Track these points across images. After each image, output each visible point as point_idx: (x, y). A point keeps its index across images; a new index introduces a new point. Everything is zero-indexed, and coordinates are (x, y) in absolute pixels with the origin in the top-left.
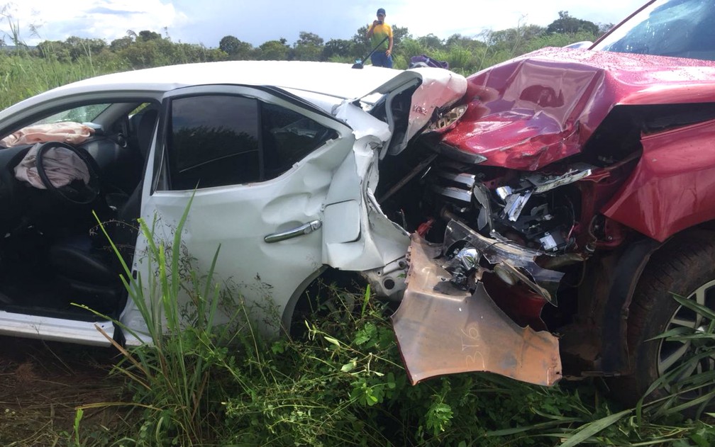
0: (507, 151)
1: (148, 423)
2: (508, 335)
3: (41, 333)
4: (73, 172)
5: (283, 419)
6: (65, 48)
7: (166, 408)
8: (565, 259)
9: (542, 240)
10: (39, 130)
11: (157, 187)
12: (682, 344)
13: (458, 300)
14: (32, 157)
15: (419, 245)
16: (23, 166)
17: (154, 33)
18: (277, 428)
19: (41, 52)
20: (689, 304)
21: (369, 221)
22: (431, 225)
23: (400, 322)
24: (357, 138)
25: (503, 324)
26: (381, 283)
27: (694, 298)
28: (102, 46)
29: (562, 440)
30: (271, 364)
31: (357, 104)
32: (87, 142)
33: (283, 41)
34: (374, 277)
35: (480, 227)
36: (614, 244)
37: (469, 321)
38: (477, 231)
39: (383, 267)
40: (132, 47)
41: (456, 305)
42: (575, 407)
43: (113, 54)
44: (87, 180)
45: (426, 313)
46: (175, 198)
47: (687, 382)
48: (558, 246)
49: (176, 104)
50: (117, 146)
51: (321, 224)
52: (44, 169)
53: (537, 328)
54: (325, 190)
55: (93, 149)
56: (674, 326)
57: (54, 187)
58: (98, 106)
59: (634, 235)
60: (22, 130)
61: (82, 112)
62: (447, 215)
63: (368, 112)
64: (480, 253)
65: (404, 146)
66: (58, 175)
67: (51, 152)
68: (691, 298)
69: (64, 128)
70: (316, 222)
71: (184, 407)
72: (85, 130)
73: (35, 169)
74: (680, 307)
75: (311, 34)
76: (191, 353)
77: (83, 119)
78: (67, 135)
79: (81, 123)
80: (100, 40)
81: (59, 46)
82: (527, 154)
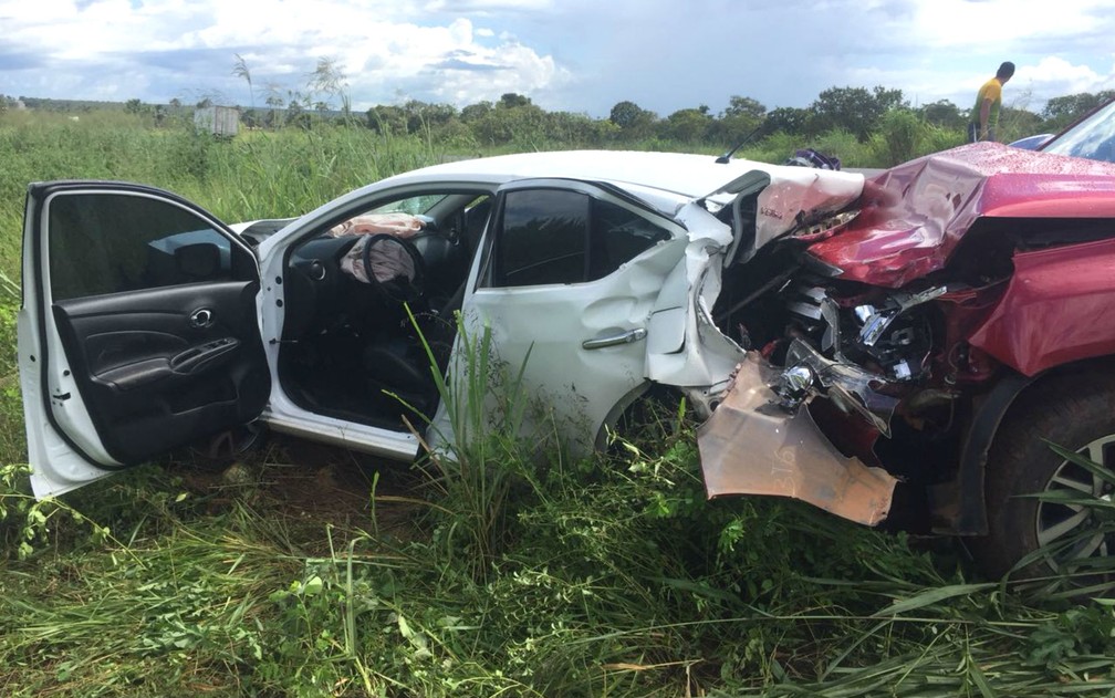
0: (870, 265)
1: (441, 527)
2: (829, 466)
3: (346, 438)
4: (398, 267)
5: (576, 531)
6: (402, 115)
7: (461, 513)
8: (932, 396)
9: (895, 368)
10: (367, 221)
11: (481, 284)
12: (1073, 513)
13: (777, 421)
14: (360, 248)
15: (756, 366)
16: (350, 257)
17: (522, 97)
18: (568, 539)
19: (373, 120)
20: (1080, 460)
21: (699, 332)
22: (776, 345)
23: (706, 437)
24: (691, 240)
25: (825, 451)
26: (706, 404)
27: (1087, 453)
28: (451, 114)
29: (895, 602)
30: (572, 477)
31: (701, 203)
32: (416, 237)
33: (704, 109)
34: (698, 396)
35: (825, 348)
36: (981, 378)
37: (786, 443)
38: (820, 352)
39: (710, 386)
40: (490, 117)
41: (774, 426)
42: (926, 572)
43: (463, 125)
44: (411, 276)
45: (738, 429)
46: (498, 296)
47: (1083, 564)
48: (911, 376)
49: (510, 197)
50: (448, 243)
51: (646, 333)
52: (370, 262)
53: (869, 462)
54: (655, 295)
55: (421, 245)
56: (1058, 486)
57: (378, 282)
58: (434, 196)
59: (1004, 369)
60: (352, 220)
61: (416, 203)
62: (794, 334)
63: (714, 214)
64: (814, 376)
65: (753, 253)
66: (383, 269)
67: (379, 245)
68: (1082, 453)
69: (395, 219)
70: (641, 330)
71: (478, 516)
72: (416, 223)
73: (361, 261)
74: (1065, 463)
75: (748, 98)
76: (494, 459)
77: (416, 210)
78: (397, 227)
79: (413, 215)
80: (448, 106)
81: (394, 113)
82: (892, 269)
